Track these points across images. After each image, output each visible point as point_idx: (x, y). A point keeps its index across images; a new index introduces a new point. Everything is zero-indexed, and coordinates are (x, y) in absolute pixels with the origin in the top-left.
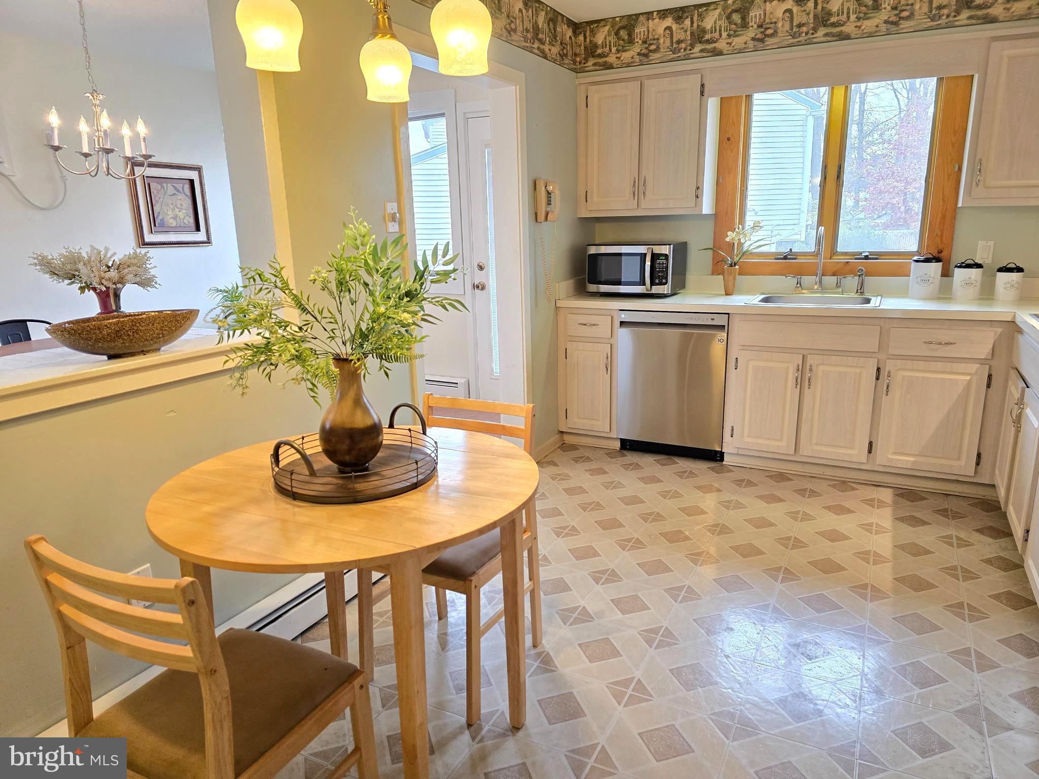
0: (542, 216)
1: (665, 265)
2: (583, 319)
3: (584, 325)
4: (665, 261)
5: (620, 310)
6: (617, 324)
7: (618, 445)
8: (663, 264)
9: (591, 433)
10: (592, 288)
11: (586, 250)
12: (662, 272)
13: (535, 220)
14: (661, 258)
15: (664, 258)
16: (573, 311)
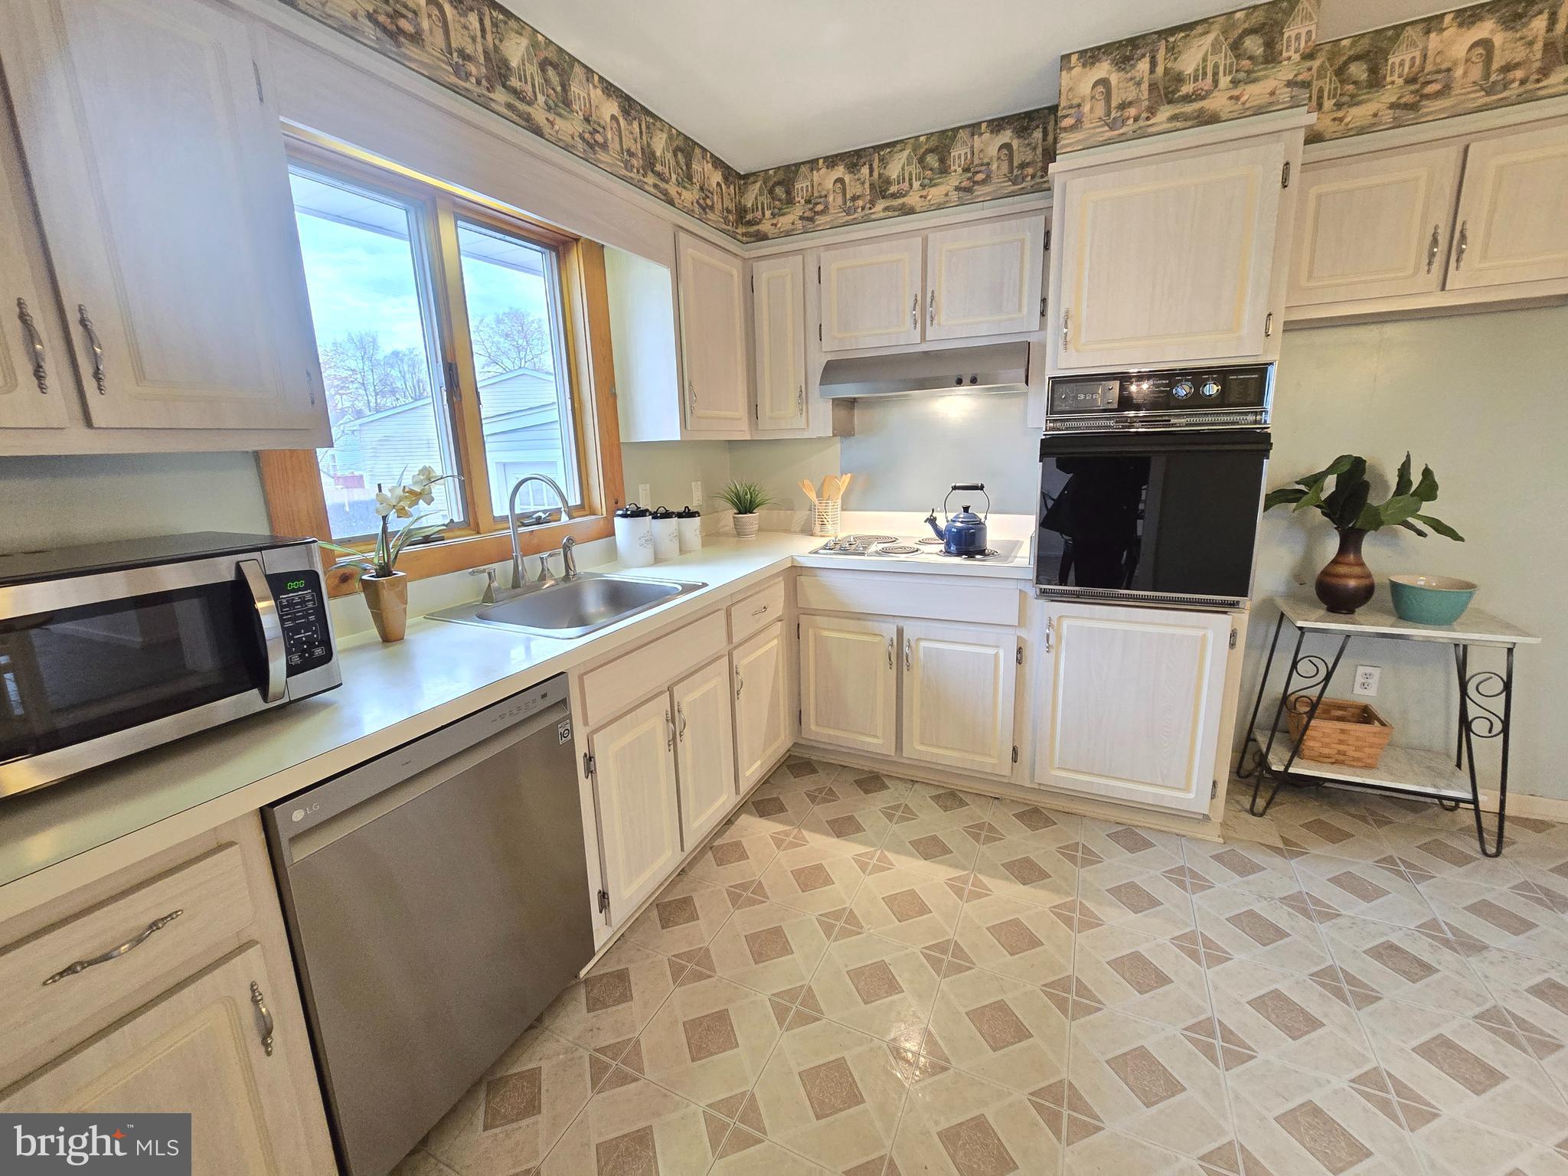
1: (310, 605)
4: (307, 593)
8: (303, 602)
12: (307, 626)
14: (291, 585)
15: (301, 583)
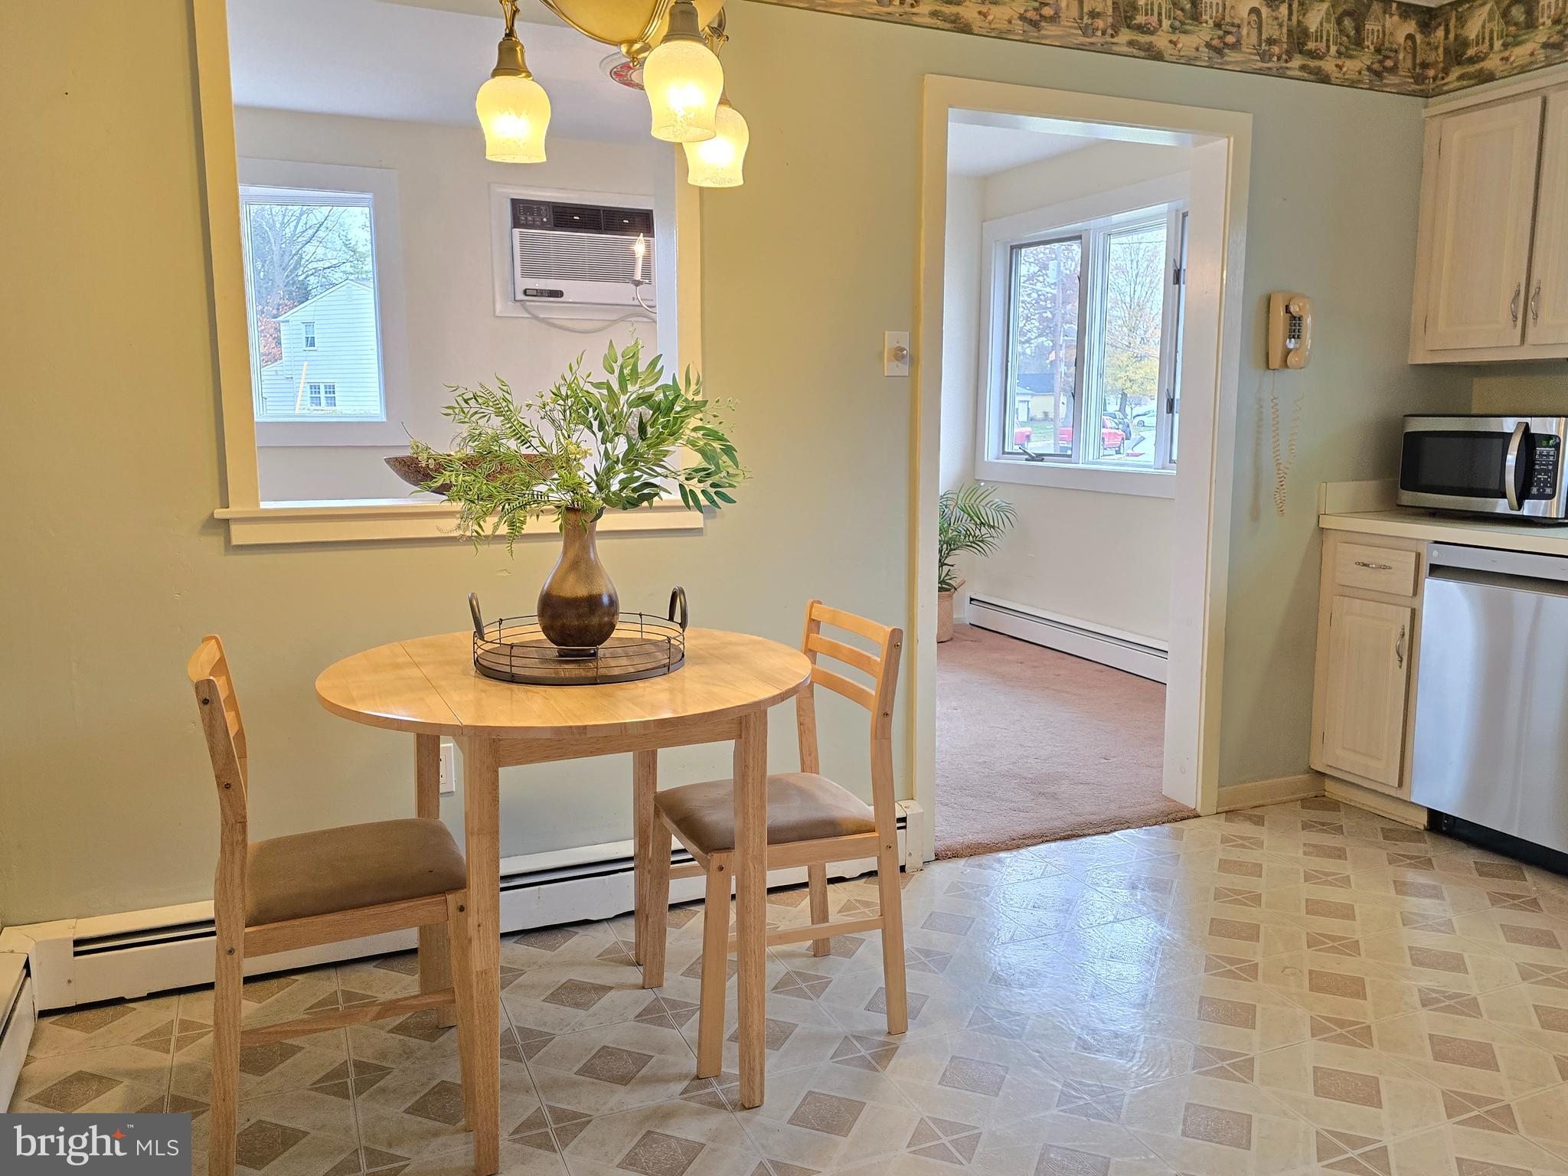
0: (1276, 359)
1: (1551, 459)
2: (1364, 554)
3: (1364, 565)
4: (1552, 450)
5: (1436, 542)
6: (1425, 569)
7: (1423, 820)
8: (1548, 456)
9: (1366, 784)
10: (1408, 497)
11: (1403, 425)
12: (1546, 472)
13: (1265, 365)
14: (1545, 443)
15: (1550, 443)
16: (1352, 537)
